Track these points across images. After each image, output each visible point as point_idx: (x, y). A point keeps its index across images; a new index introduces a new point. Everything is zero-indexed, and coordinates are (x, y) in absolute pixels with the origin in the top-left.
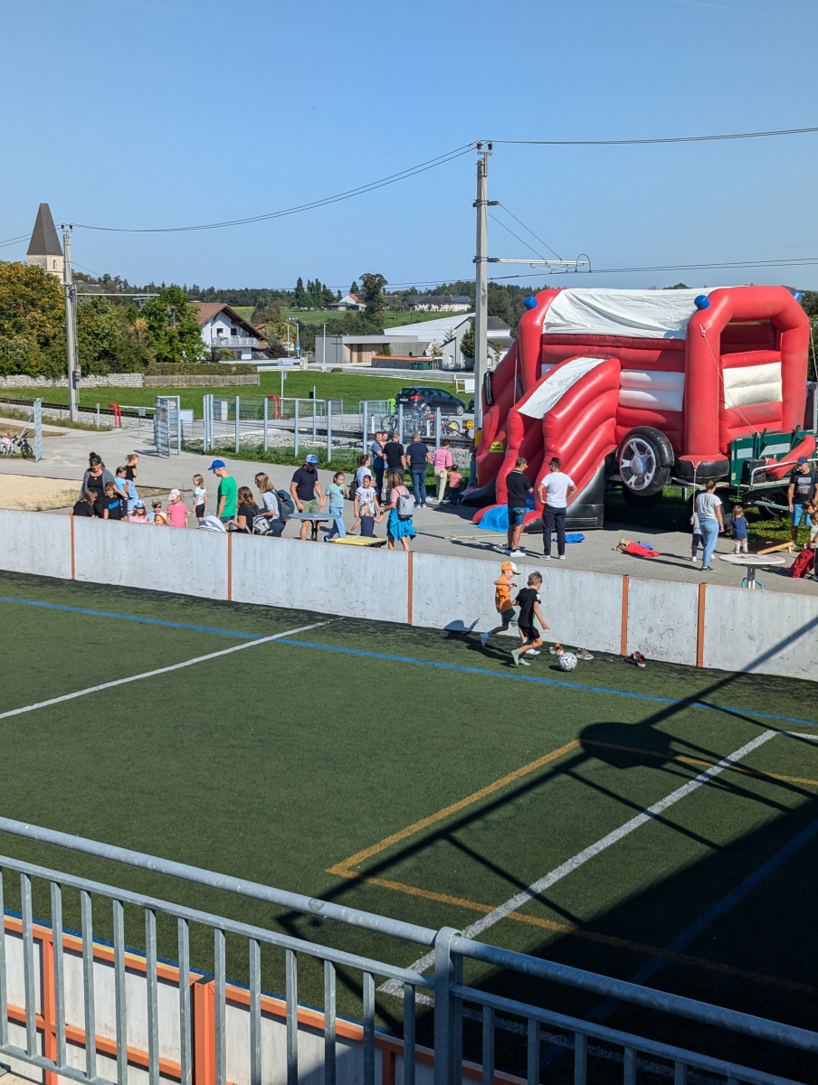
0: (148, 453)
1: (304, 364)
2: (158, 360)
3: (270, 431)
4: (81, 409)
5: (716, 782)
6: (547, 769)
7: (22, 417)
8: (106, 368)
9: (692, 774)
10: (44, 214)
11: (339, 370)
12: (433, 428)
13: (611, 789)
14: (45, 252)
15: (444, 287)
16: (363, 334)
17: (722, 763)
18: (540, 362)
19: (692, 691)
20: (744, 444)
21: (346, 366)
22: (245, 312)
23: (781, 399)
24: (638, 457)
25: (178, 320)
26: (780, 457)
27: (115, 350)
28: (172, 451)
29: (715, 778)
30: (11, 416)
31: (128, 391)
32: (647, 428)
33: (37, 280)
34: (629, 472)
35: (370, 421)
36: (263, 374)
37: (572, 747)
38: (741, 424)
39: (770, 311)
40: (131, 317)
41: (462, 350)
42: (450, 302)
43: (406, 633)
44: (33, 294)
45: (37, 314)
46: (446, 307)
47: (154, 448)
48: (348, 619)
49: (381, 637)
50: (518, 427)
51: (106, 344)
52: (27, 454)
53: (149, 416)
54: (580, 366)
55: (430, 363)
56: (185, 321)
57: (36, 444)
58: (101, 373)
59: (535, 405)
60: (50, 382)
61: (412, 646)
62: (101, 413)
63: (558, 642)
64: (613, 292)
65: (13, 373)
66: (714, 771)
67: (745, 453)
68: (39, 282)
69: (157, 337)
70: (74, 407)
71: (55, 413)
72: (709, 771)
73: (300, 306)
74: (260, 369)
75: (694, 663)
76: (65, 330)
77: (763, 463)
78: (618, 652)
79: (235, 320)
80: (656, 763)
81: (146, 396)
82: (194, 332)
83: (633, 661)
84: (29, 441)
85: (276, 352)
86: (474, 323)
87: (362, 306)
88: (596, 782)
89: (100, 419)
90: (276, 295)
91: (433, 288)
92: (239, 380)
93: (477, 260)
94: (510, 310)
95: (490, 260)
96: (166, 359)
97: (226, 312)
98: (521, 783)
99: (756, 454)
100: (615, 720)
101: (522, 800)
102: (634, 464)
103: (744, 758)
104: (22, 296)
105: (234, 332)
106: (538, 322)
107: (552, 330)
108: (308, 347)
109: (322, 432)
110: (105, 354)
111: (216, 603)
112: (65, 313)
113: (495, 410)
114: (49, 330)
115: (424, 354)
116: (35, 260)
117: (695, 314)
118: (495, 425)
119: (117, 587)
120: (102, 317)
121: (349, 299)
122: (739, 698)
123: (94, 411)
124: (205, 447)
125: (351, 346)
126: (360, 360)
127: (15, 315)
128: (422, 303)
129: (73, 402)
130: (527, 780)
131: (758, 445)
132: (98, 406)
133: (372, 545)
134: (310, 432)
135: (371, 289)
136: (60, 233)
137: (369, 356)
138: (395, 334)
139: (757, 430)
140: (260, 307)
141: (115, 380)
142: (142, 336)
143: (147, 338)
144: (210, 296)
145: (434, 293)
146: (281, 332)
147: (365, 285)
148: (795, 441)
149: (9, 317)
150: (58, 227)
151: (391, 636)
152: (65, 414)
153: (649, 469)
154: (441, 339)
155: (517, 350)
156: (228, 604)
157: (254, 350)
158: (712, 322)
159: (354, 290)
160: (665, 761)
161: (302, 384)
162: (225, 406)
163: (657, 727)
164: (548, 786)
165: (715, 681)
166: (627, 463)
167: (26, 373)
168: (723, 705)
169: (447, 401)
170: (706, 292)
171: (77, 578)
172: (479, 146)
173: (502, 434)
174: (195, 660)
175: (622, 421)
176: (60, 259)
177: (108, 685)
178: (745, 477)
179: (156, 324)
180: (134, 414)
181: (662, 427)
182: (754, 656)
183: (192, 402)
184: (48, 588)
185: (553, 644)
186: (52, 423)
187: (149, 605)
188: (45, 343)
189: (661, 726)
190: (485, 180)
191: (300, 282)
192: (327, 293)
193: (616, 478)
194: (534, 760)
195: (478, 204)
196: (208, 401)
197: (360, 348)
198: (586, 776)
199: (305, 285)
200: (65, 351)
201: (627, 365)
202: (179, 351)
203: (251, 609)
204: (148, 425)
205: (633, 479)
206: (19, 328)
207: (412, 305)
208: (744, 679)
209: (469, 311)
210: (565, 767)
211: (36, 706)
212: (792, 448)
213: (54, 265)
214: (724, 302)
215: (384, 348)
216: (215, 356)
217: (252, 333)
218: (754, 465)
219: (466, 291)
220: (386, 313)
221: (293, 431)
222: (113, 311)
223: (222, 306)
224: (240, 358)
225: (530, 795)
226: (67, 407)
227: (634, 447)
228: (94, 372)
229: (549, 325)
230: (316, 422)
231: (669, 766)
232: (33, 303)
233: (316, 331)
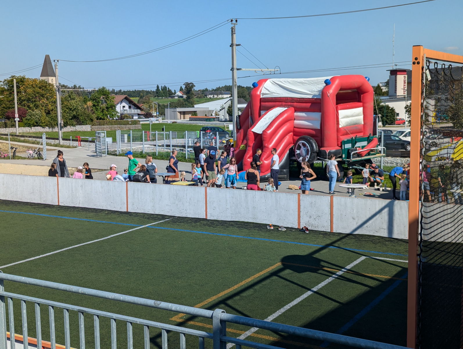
0: (93, 156)
1: (160, 120)
2: (97, 119)
3: (145, 146)
4: (63, 139)
5: (341, 277)
6: (267, 275)
7: (38, 143)
8: (75, 123)
9: (330, 274)
10: (47, 61)
11: (176, 122)
12: (216, 143)
13: (295, 281)
14: (48, 76)
15: (219, 88)
16: (185, 107)
17: (343, 270)
18: (260, 110)
19: (328, 242)
20: (347, 142)
21: (179, 121)
22: (135, 100)
23: (363, 123)
24: (303, 150)
25: (106, 102)
26: (363, 147)
27: (78, 115)
28: (103, 155)
29: (340, 276)
30: (33, 143)
31: (84, 133)
32: (306, 136)
33: (45, 86)
34: (299, 155)
35: (188, 141)
36: (142, 124)
37: (278, 265)
38: (347, 134)
39: (356, 85)
40: (85, 101)
41: (228, 113)
42: (222, 94)
43: (205, 222)
44: (43, 92)
45: (45, 101)
46: (220, 96)
47: (96, 154)
48: (179, 217)
49: (194, 224)
50: (251, 137)
51: (74, 113)
52: (40, 157)
53: (93, 141)
54: (277, 111)
55: (214, 118)
56: (108, 102)
57: (44, 154)
58: (73, 125)
59: (259, 128)
60: (51, 130)
61: (207, 227)
62: (72, 141)
63: (271, 224)
64: (290, 80)
65: (35, 126)
66: (340, 273)
67: (348, 146)
68: (45, 87)
69: (97, 109)
70: (61, 139)
71: (52, 142)
72: (338, 273)
73: (158, 97)
74: (141, 123)
75: (329, 231)
76: (57, 107)
77: (356, 150)
78: (297, 227)
79: (130, 102)
80: (315, 271)
81: (92, 133)
82: (113, 107)
83: (303, 230)
84: (41, 152)
85: (148, 115)
86: (232, 101)
87: (185, 96)
88: (288, 279)
89: (72, 143)
90: (148, 92)
91: (215, 88)
92: (132, 127)
93: (232, 69)
94: (248, 96)
95: (238, 69)
96: (101, 119)
97: (126, 98)
98: (256, 281)
99: (353, 146)
100: (296, 254)
101: (257, 287)
102: (301, 152)
103: (352, 268)
104: (38, 93)
105: (130, 107)
106: (258, 93)
107: (264, 96)
108: (162, 114)
109: (168, 146)
110: (74, 117)
111: (121, 213)
112: (56, 100)
113: (242, 131)
114: (50, 107)
115: (212, 115)
116: (44, 78)
117: (325, 87)
118: (242, 138)
119: (78, 208)
120: (73, 101)
121: (179, 94)
122: (351, 245)
123: (70, 140)
124: (117, 153)
125: (180, 112)
126: (184, 118)
127: (35, 101)
128: (210, 94)
129: (60, 136)
130: (258, 279)
131: (353, 142)
132: (71, 138)
133: (189, 185)
134: (163, 146)
135: (188, 89)
136: (53, 64)
137: (188, 117)
138: (199, 107)
139: (353, 136)
140: (141, 97)
141: (79, 128)
142: (90, 109)
143: (92, 110)
144: (120, 93)
145: (215, 90)
146: (150, 107)
147: (186, 87)
148: (369, 140)
149: (32, 102)
150: (52, 61)
151: (198, 224)
152: (57, 142)
153: (307, 154)
154: (219, 108)
155: (250, 106)
156: (127, 213)
157: (139, 114)
158: (332, 91)
159: (181, 89)
160: (318, 270)
161: (160, 127)
162: (126, 136)
163: (314, 256)
164: (268, 281)
165: (339, 238)
166: (298, 152)
167: (40, 126)
168: (342, 246)
169: (223, 132)
170: (329, 78)
171: (60, 205)
172: (232, 21)
173: (245, 142)
174: (112, 236)
175: (295, 134)
176: (54, 78)
177: (73, 247)
178: (348, 156)
179: (96, 104)
180: (87, 141)
181: (313, 136)
182: (355, 226)
183: (112, 134)
184: (48, 209)
185: (269, 225)
186: (51, 145)
187: (92, 214)
188: (48, 113)
189: (317, 256)
190: (235, 36)
191: (158, 87)
192: (170, 91)
193: (294, 158)
194: (261, 271)
195: (232, 45)
196: (118, 133)
197: (184, 113)
198: (284, 277)
199: (160, 88)
200: (57, 116)
201: (297, 110)
202: (106, 115)
203: (136, 214)
204: (93, 145)
205: (301, 158)
206: (37, 107)
207: (206, 96)
208: (351, 236)
209: (230, 97)
210: (275, 273)
211: (41, 256)
212: (368, 143)
213: (51, 80)
214: (337, 82)
215: (194, 113)
216: (122, 117)
217: (138, 107)
218: (352, 151)
219: (228, 89)
220: (195, 99)
221: (155, 146)
222: (77, 99)
223: (124, 96)
224: (133, 118)
225: (260, 285)
226: (58, 139)
227: (301, 145)
228: (70, 125)
229: (263, 94)
230: (165, 142)
231: (320, 271)
232: (43, 96)
233: (165, 107)
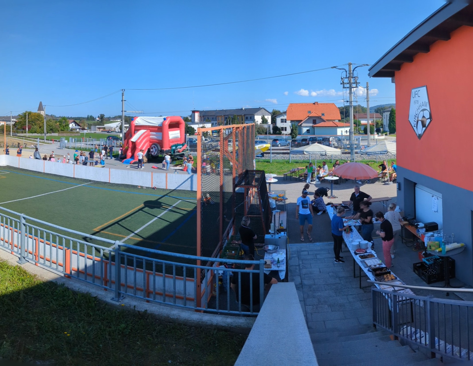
0: (59, 148)
1: (89, 131)
2: (61, 131)
3: (82, 144)
4: (46, 140)
5: (171, 210)
6: (137, 210)
7: (36, 141)
8: (51, 132)
9: (166, 209)
10: (41, 104)
11: (96, 132)
12: (114, 144)
13: (150, 213)
14: (41, 111)
15: (116, 116)
16: (100, 126)
17: (171, 207)
18: (135, 131)
19: (165, 194)
20: (174, 146)
21: (97, 132)
22: (78, 121)
23: (180, 137)
24: (154, 149)
25: (65, 123)
26: (180, 148)
27: (53, 129)
28: (64, 148)
29: (170, 210)
30: (33, 141)
31: (55, 136)
32: (156, 143)
33: (39, 116)
34: (152, 152)
35: (101, 142)
36: (81, 133)
37: (142, 205)
38: (173, 142)
39: (177, 121)
40: (56, 122)
41: (120, 128)
42: (117, 119)
43: (109, 184)
44: (39, 118)
45: (39, 122)
46: (116, 120)
47: (60, 147)
48: (97, 181)
49: (104, 185)
50: (131, 143)
51: (51, 128)
53: (59, 141)
54: (143, 131)
55: (113, 131)
56: (66, 123)
58: (50, 133)
60: (41, 135)
61: (110, 187)
63: (139, 185)
64: (148, 117)
65: (34, 133)
66: (170, 208)
67: (174, 148)
68: (40, 116)
69: (61, 126)
70: (45, 140)
71: (42, 141)
72: (169, 208)
73: (88, 120)
74: (80, 132)
75: (165, 188)
76: (44, 125)
77: (177, 150)
78: (151, 187)
79: (76, 123)
80: (159, 208)
81: (59, 137)
82: (68, 125)
83: (154, 188)
84: (37, 146)
85: (83, 129)
86: (122, 123)
87: (100, 120)
88: (147, 212)
89: (50, 142)
90: (84, 118)
91: (114, 117)
92: (76, 134)
93: (122, 111)
94: (129, 121)
95: (125, 111)
96: (62, 130)
98: (132, 213)
99: (176, 148)
100: (150, 200)
101: (132, 216)
102: (153, 150)
103: (176, 205)
104: (36, 119)
105: (75, 125)
106: (134, 123)
107: (136, 125)
108: (90, 128)
109: (92, 145)
110: (51, 129)
111: (71, 178)
112: (44, 122)
113: (126, 140)
114: (41, 125)
115: (112, 129)
116: (39, 112)
117: (164, 121)
118: (126, 143)
119: (52, 174)
120: (51, 122)
121: (98, 119)
122: (174, 194)
123: (49, 140)
124: (70, 147)
125: (98, 128)
126: (100, 131)
127: (35, 122)
128: (112, 119)
129: (45, 138)
130: (133, 212)
131: (176, 146)
132: (50, 139)
133: (102, 167)
134: (90, 145)
135: (102, 117)
136: (43, 107)
137: (101, 130)
138: (106, 125)
139: (176, 143)
140: (81, 120)
141: (53, 134)
142: (58, 126)
143: (59, 126)
144: (71, 118)
145: (114, 118)
146: (84, 125)
147: (101, 116)
149: (34, 122)
150: (43, 106)
151: (106, 185)
153: (156, 151)
154: (115, 126)
155: (130, 128)
156: (74, 178)
157: (79, 129)
158: (167, 123)
159: (99, 117)
160: (160, 207)
161: (89, 136)
162: (73, 139)
163: (159, 201)
164: (137, 213)
165: (170, 191)
166: (152, 150)
167: (37, 133)
168: (171, 196)
169: (116, 138)
170: (165, 117)
171: (45, 172)
172: (122, 90)
173: (128, 145)
174: (67, 189)
175: (150, 142)
176: (43, 112)
177: (50, 193)
178: (174, 152)
179: (61, 124)
180: (56, 141)
181: (158, 143)
182: (177, 186)
183: (67, 139)
184: (39, 174)
185: (138, 186)
186: (41, 142)
187: (58, 178)
188: (40, 127)
189: (160, 201)
190: (123, 96)
191: (88, 116)
192: (93, 118)
193: (150, 153)
194: (135, 208)
195: (122, 101)
196: (70, 138)
197: (99, 128)
198: (145, 211)
199: (89, 116)
200: (44, 129)
201: (151, 131)
202: (65, 129)
203: (78, 179)
204: (59, 143)
205: (153, 153)
206: (35, 124)
207: (110, 120)
208: (175, 191)
209: (121, 121)
210: (141, 209)
212: (183, 146)
213: (42, 113)
214: (169, 119)
215: (104, 128)
216: (72, 130)
217: (79, 125)
218: (176, 150)
219: (120, 117)
220: (105, 121)
221: (86, 144)
222: (53, 121)
223: (73, 120)
224: (76, 130)
225: (134, 215)
226: (44, 139)
227: (153, 147)
228: (49, 133)
229: (136, 124)
231: (161, 208)
232: (38, 120)
233: (91, 125)
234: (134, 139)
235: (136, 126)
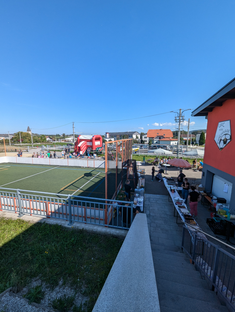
1: (57, 142)
2: (42, 142)
3: (54, 148)
5: (96, 177)
7: (27, 148)
10: (28, 127)
11: (61, 142)
13: (87, 179)
14: (29, 131)
15: (70, 135)
18: (80, 141)
19: (94, 170)
20: (97, 148)
22: (51, 137)
23: (100, 144)
25: (44, 138)
28: (44, 150)
30: (26, 147)
32: (89, 147)
33: (28, 134)
36: (53, 143)
37: (83, 175)
38: (97, 146)
39: (99, 137)
40: (39, 138)
41: (73, 140)
43: (68, 167)
44: (28, 135)
45: (28, 137)
46: (71, 137)
48: (62, 166)
50: (78, 147)
52: (27, 151)
53: (41, 147)
54: (83, 142)
55: (70, 141)
57: (28, 150)
60: (30, 144)
63: (82, 166)
64: (86, 135)
66: (95, 176)
73: (57, 136)
75: (94, 167)
79: (50, 138)
80: (91, 176)
81: (41, 145)
82: (46, 139)
83: (88, 167)
85: (54, 141)
86: (74, 138)
87: (63, 136)
88: (85, 178)
89: (36, 148)
90: (54, 135)
92: (51, 143)
93: (73, 132)
94: (77, 137)
97: (49, 137)
98: (79, 179)
100: (87, 173)
101: (79, 181)
103: (98, 175)
104: (26, 136)
108: (58, 140)
109: (59, 148)
110: (36, 141)
111: (48, 165)
112: (31, 137)
113: (76, 146)
114: (30, 139)
116: (28, 132)
119: (37, 164)
121: (62, 136)
122: (98, 170)
131: (98, 148)
132: (35, 146)
135: (64, 135)
137: (64, 141)
139: (98, 147)
141: (37, 144)
143: (41, 140)
144: (47, 135)
146: (55, 139)
148: (101, 148)
151: (66, 167)
152: (32, 147)
154: (71, 139)
155: (77, 140)
156: (50, 165)
158: (94, 138)
159: (62, 135)
161: (57, 144)
162: (49, 146)
164: (81, 179)
167: (27, 143)
168: (96, 170)
169: (71, 145)
170: (93, 135)
171: (33, 164)
172: (73, 122)
173: (76, 148)
174: (46, 171)
175: (87, 146)
178: (98, 151)
179: (41, 138)
180: (39, 147)
182: (98, 166)
183: (46, 146)
184: (30, 165)
186: (30, 148)
187: (41, 166)
188: (29, 140)
189: (91, 173)
191: (57, 134)
192: (59, 135)
194: (80, 177)
195: (73, 127)
196: (47, 146)
197: (63, 140)
200: (31, 141)
201: (87, 142)
202: (44, 141)
203: (52, 165)
206: (26, 139)
207: (68, 136)
208: (98, 168)
210: (83, 177)
211: (29, 177)
213: (30, 132)
214: (95, 136)
215: (65, 140)
216: (48, 141)
217: (52, 139)
219: (73, 135)
220: (65, 137)
221: (56, 148)
222: (37, 137)
224: (51, 141)
228: (35, 143)
229: (80, 138)
230: (58, 147)
232: (28, 136)
233: (58, 139)
234: (79, 145)
235: (80, 140)
